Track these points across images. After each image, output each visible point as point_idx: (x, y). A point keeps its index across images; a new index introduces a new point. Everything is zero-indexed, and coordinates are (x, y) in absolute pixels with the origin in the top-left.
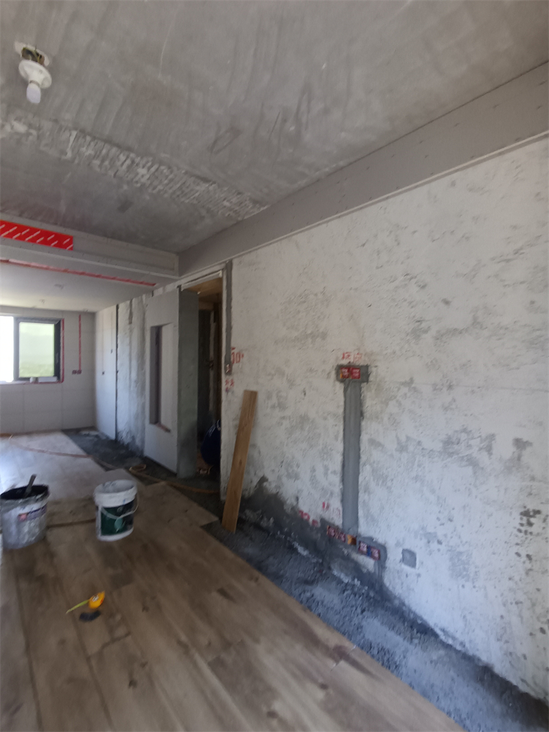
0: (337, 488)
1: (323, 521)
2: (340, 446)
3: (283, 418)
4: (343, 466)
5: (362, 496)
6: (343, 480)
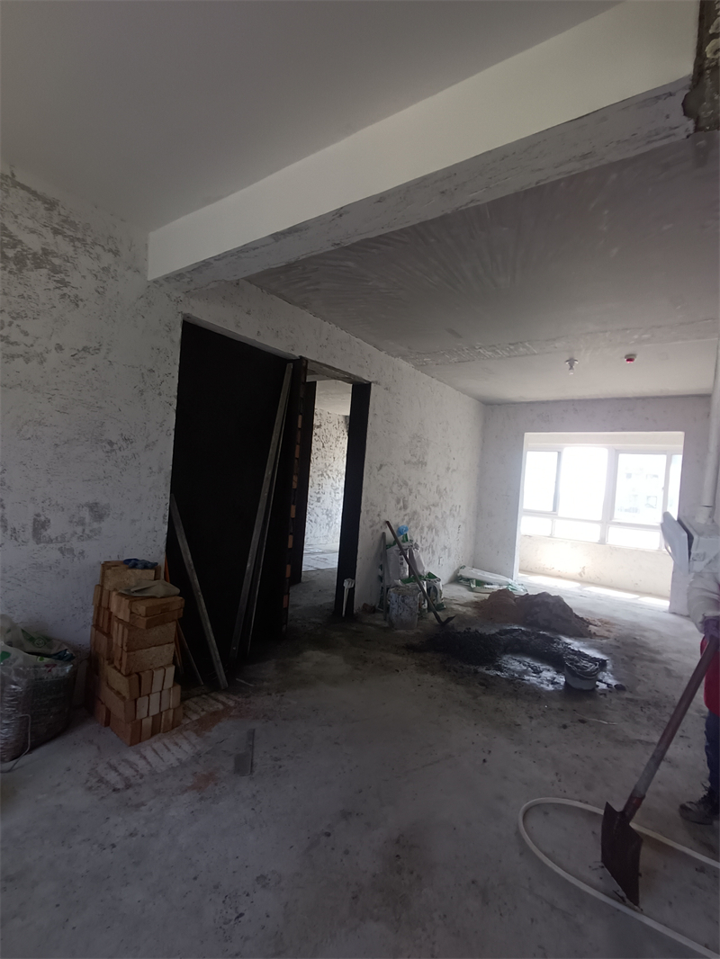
3: (405, 515)
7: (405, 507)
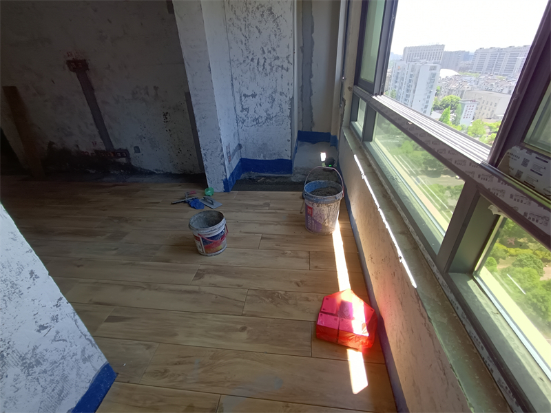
0: (96, 132)
1: (96, 151)
2: (88, 109)
4: (94, 119)
5: (109, 131)
6: (97, 127)
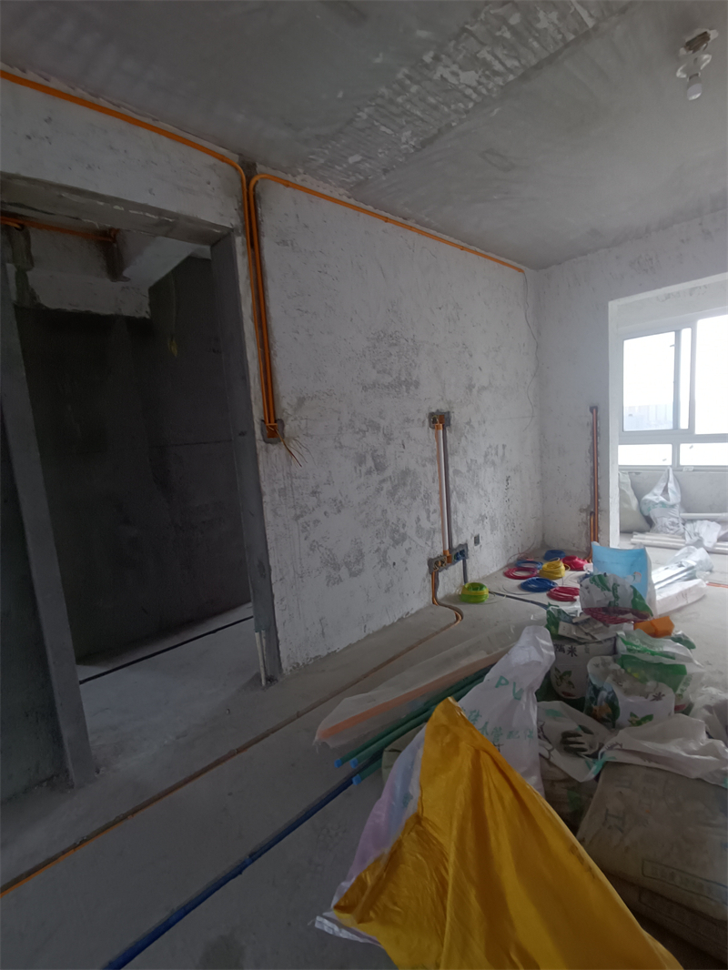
7: (379, 467)
